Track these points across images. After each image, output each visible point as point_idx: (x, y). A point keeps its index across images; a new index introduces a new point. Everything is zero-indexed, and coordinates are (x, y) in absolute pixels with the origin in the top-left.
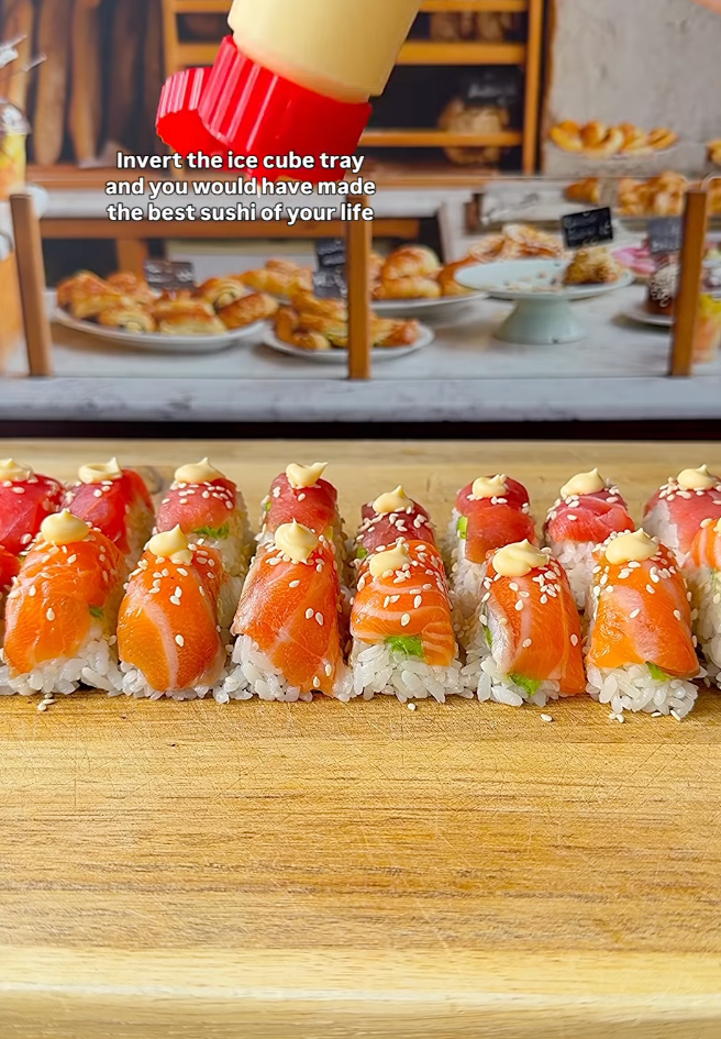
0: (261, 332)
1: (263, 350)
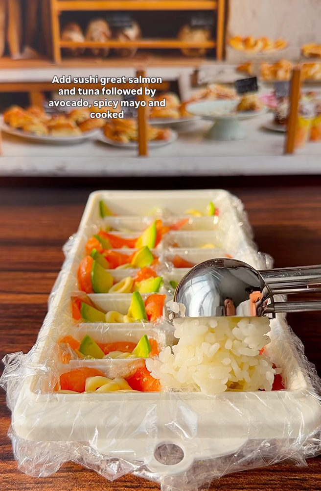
0: (97, 134)
1: (98, 143)
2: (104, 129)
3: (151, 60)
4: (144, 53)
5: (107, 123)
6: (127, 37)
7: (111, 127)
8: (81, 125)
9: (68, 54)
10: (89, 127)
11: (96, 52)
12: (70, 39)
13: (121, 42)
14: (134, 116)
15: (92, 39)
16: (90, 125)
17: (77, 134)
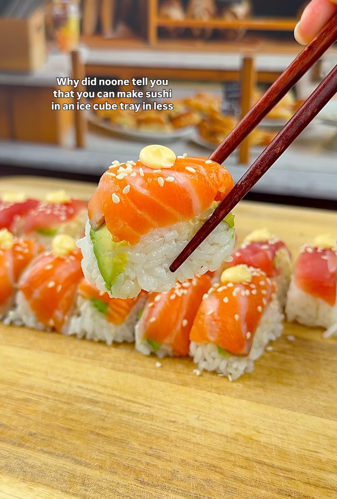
2: (200, 127)
3: (262, 45)
4: (255, 35)
5: (203, 121)
6: (235, 15)
7: (208, 126)
8: (174, 120)
9: (165, 34)
10: (182, 125)
11: (197, 33)
12: (167, 17)
13: (227, 21)
14: (235, 113)
15: (193, 17)
16: (184, 121)
17: (168, 132)
